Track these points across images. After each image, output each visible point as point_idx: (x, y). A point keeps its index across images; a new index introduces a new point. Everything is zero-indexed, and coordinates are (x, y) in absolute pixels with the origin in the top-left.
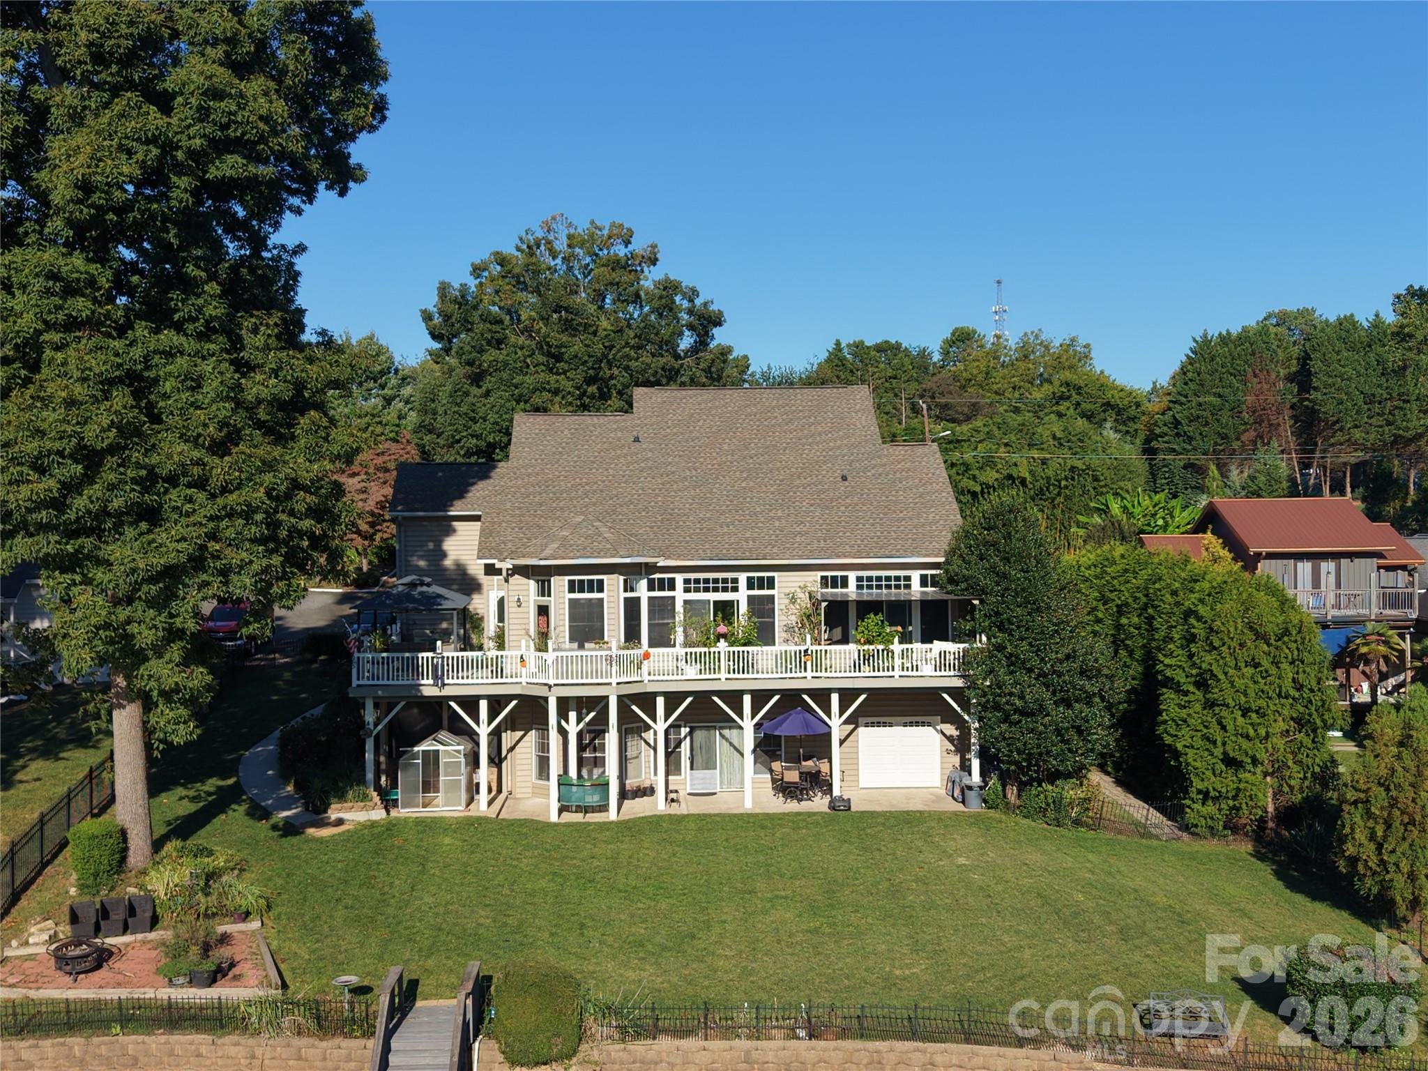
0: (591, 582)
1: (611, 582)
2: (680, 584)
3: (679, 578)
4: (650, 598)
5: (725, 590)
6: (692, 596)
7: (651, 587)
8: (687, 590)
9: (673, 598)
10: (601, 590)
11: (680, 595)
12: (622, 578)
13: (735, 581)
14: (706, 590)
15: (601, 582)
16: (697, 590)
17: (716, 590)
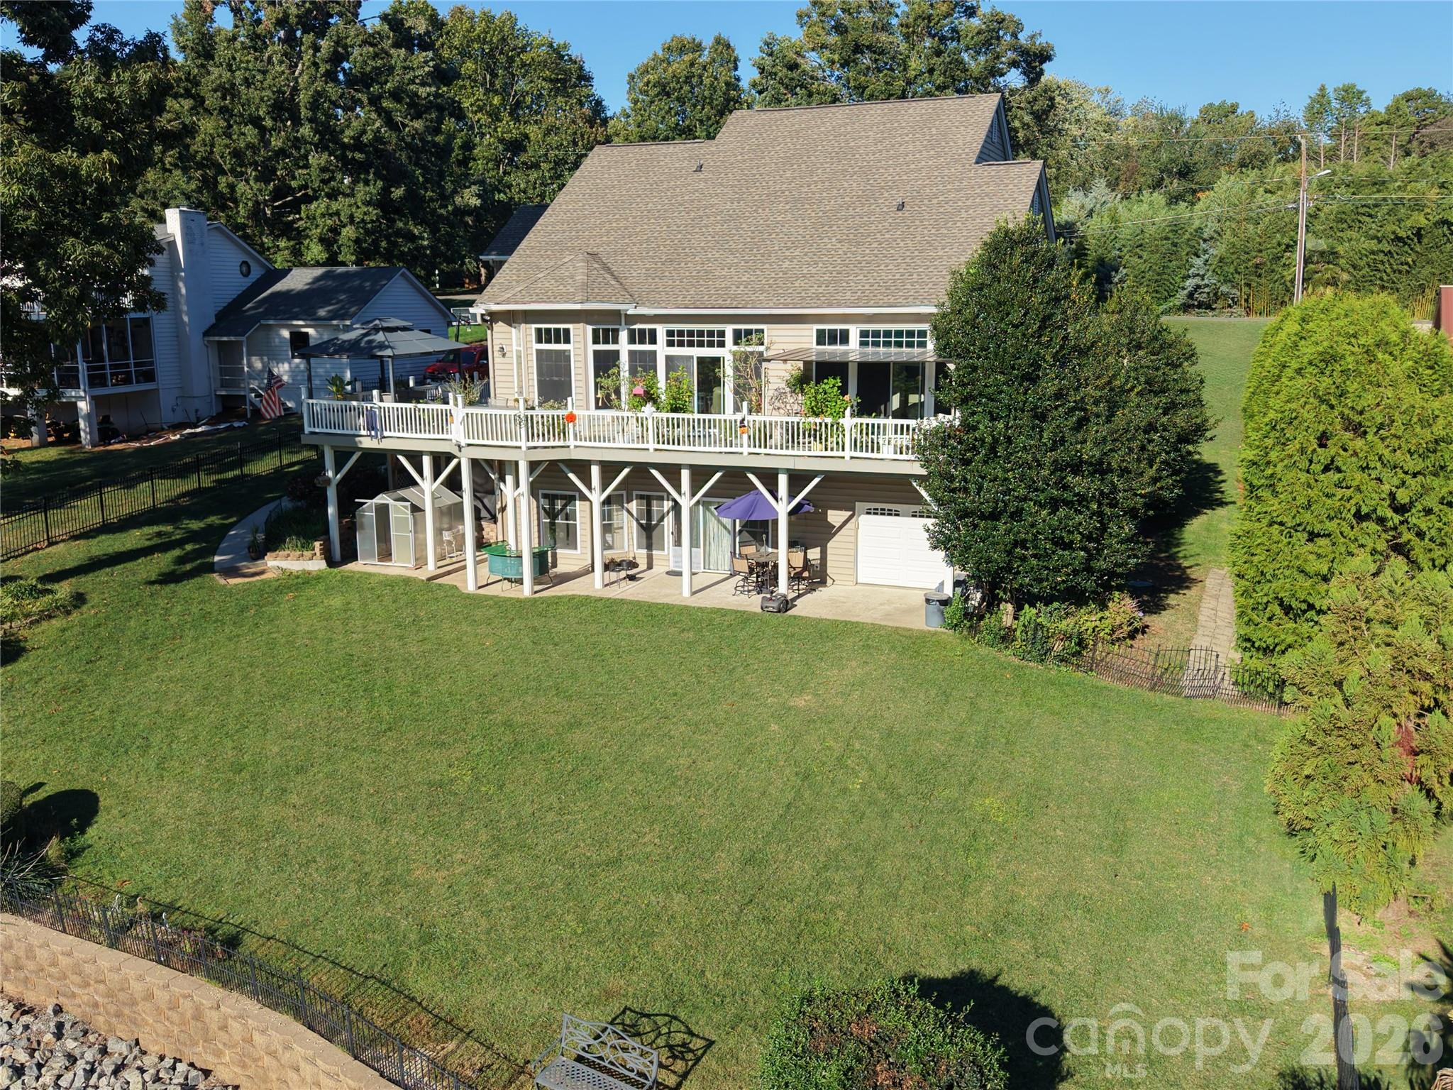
0: (557, 330)
1: (577, 332)
2: (661, 336)
3: (661, 330)
4: (631, 353)
5: (711, 344)
6: (676, 351)
7: (632, 340)
8: (671, 344)
9: (654, 353)
10: (567, 341)
11: (662, 350)
12: (590, 328)
13: (722, 334)
14: (691, 344)
15: (567, 331)
16: (681, 344)
17: (701, 344)
